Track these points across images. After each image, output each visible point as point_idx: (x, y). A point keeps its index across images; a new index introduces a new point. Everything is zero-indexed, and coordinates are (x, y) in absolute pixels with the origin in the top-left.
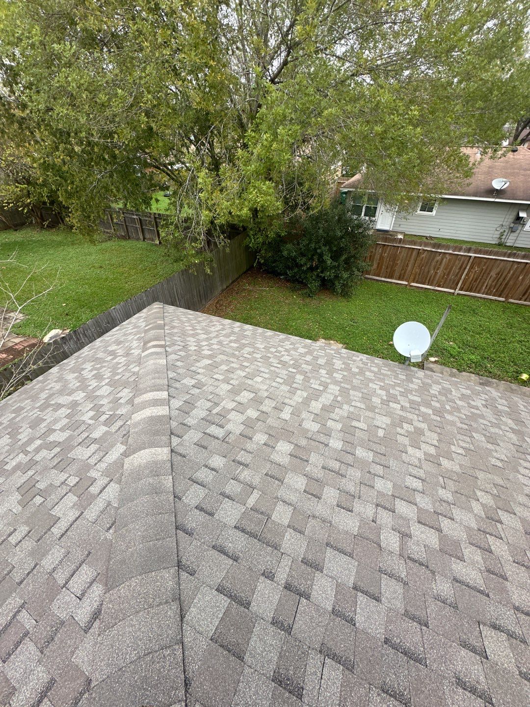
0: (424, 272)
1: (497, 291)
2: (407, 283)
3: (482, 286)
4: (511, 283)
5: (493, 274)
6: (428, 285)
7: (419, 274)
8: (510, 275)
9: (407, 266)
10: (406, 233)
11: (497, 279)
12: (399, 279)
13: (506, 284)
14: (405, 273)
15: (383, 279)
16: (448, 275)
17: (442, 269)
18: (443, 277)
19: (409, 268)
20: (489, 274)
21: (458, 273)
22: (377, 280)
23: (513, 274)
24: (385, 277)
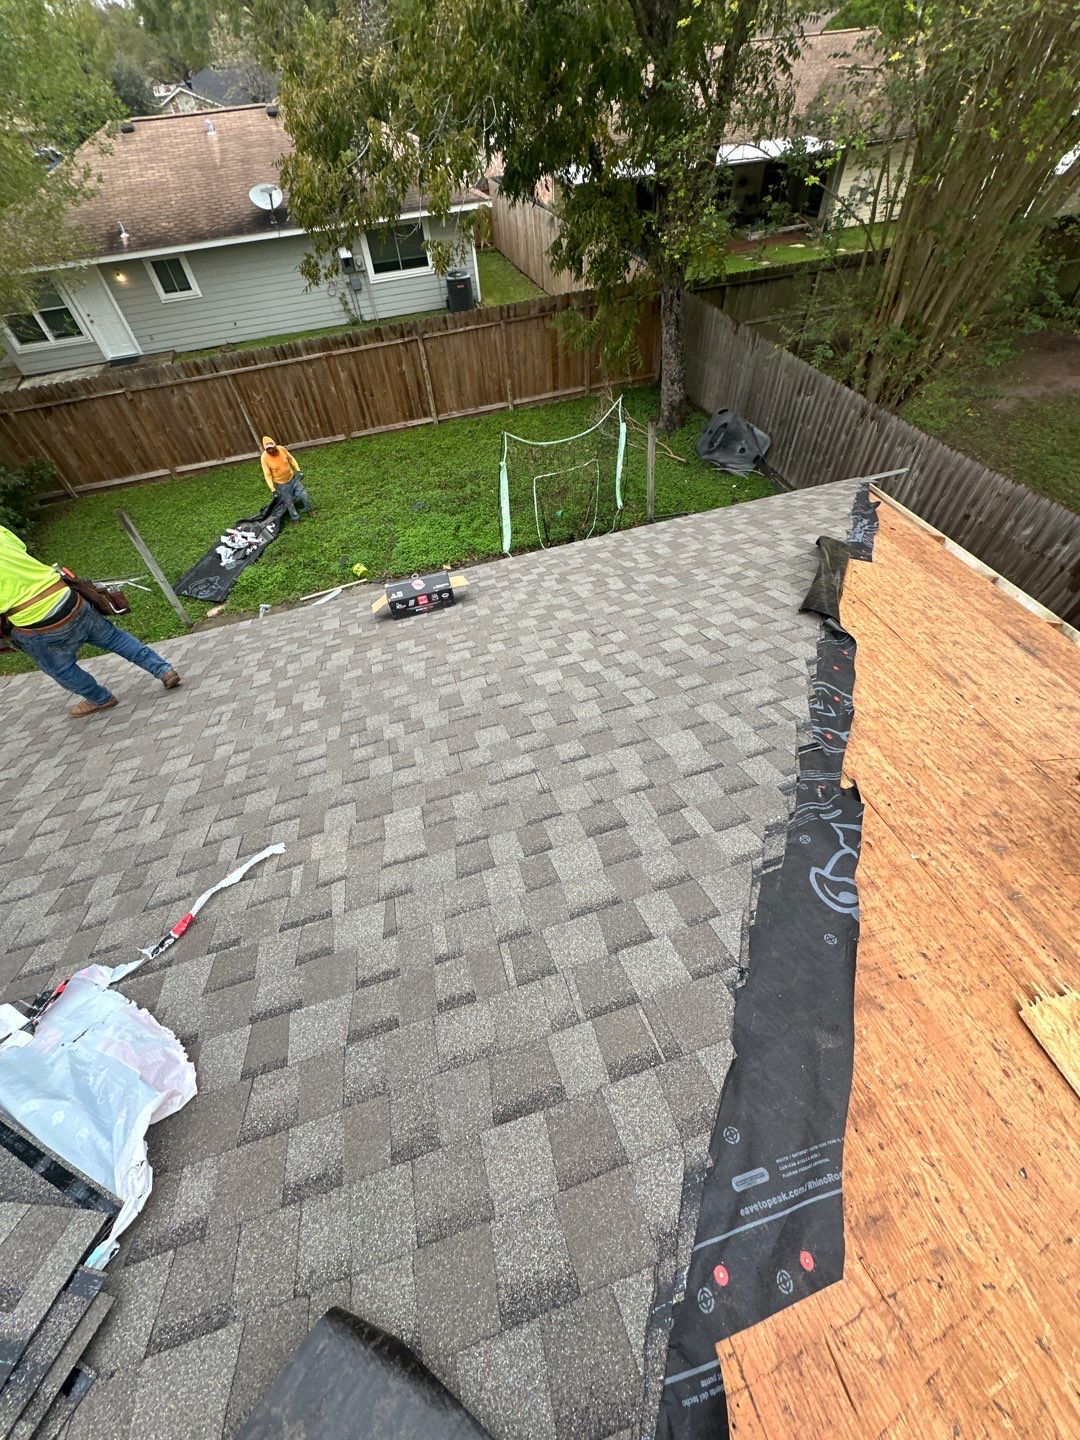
0: (177, 438)
1: (321, 425)
2: (167, 472)
3: (293, 423)
4: (329, 404)
5: (290, 395)
6: (208, 459)
7: (174, 445)
8: (315, 388)
9: (136, 437)
10: (178, 350)
11: (304, 404)
12: (146, 468)
13: (325, 409)
14: (144, 451)
15: (117, 481)
16: (223, 426)
17: (201, 419)
18: (218, 432)
19: (144, 439)
20: (284, 399)
21: (235, 414)
22: (108, 488)
23: (319, 387)
24: (118, 476)
